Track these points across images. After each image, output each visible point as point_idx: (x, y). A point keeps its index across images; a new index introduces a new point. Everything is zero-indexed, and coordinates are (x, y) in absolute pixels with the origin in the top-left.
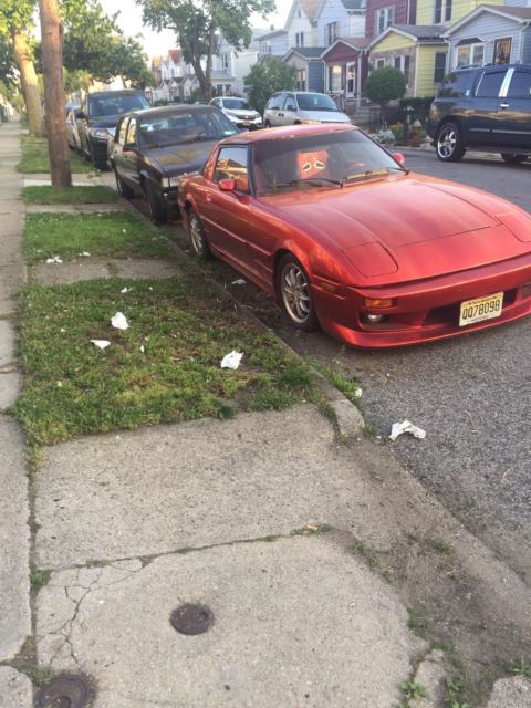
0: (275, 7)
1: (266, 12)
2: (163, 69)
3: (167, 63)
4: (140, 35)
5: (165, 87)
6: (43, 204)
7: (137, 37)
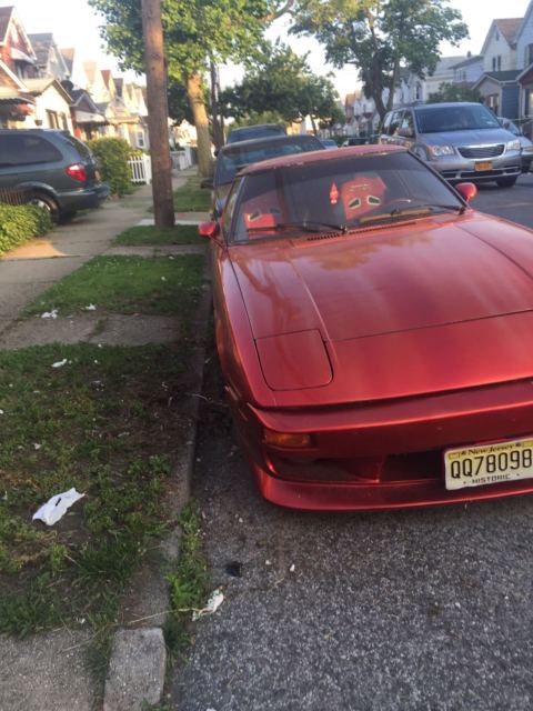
0: (467, 33)
1: (457, 38)
2: (356, 105)
3: (359, 100)
4: (332, 74)
5: (356, 122)
6: (128, 245)
7: (328, 76)
